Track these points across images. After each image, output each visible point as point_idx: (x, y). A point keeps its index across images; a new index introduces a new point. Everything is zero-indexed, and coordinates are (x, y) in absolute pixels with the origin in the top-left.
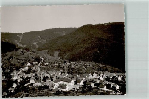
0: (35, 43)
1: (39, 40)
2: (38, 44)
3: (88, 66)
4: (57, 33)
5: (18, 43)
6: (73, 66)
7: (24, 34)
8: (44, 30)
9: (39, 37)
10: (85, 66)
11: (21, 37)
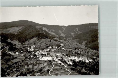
0: (72, 34)
1: (76, 32)
2: (74, 34)
3: (90, 54)
4: (91, 27)
5: (61, 33)
6: (79, 52)
7: (67, 26)
8: (83, 24)
9: (77, 29)
10: (87, 53)
11: (64, 29)
